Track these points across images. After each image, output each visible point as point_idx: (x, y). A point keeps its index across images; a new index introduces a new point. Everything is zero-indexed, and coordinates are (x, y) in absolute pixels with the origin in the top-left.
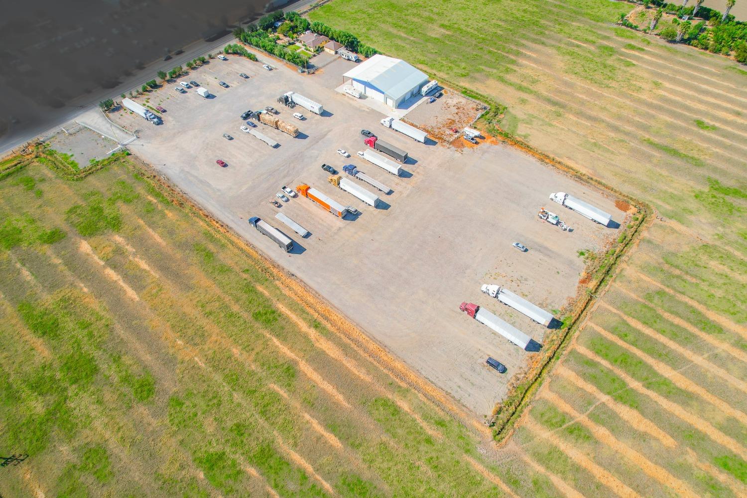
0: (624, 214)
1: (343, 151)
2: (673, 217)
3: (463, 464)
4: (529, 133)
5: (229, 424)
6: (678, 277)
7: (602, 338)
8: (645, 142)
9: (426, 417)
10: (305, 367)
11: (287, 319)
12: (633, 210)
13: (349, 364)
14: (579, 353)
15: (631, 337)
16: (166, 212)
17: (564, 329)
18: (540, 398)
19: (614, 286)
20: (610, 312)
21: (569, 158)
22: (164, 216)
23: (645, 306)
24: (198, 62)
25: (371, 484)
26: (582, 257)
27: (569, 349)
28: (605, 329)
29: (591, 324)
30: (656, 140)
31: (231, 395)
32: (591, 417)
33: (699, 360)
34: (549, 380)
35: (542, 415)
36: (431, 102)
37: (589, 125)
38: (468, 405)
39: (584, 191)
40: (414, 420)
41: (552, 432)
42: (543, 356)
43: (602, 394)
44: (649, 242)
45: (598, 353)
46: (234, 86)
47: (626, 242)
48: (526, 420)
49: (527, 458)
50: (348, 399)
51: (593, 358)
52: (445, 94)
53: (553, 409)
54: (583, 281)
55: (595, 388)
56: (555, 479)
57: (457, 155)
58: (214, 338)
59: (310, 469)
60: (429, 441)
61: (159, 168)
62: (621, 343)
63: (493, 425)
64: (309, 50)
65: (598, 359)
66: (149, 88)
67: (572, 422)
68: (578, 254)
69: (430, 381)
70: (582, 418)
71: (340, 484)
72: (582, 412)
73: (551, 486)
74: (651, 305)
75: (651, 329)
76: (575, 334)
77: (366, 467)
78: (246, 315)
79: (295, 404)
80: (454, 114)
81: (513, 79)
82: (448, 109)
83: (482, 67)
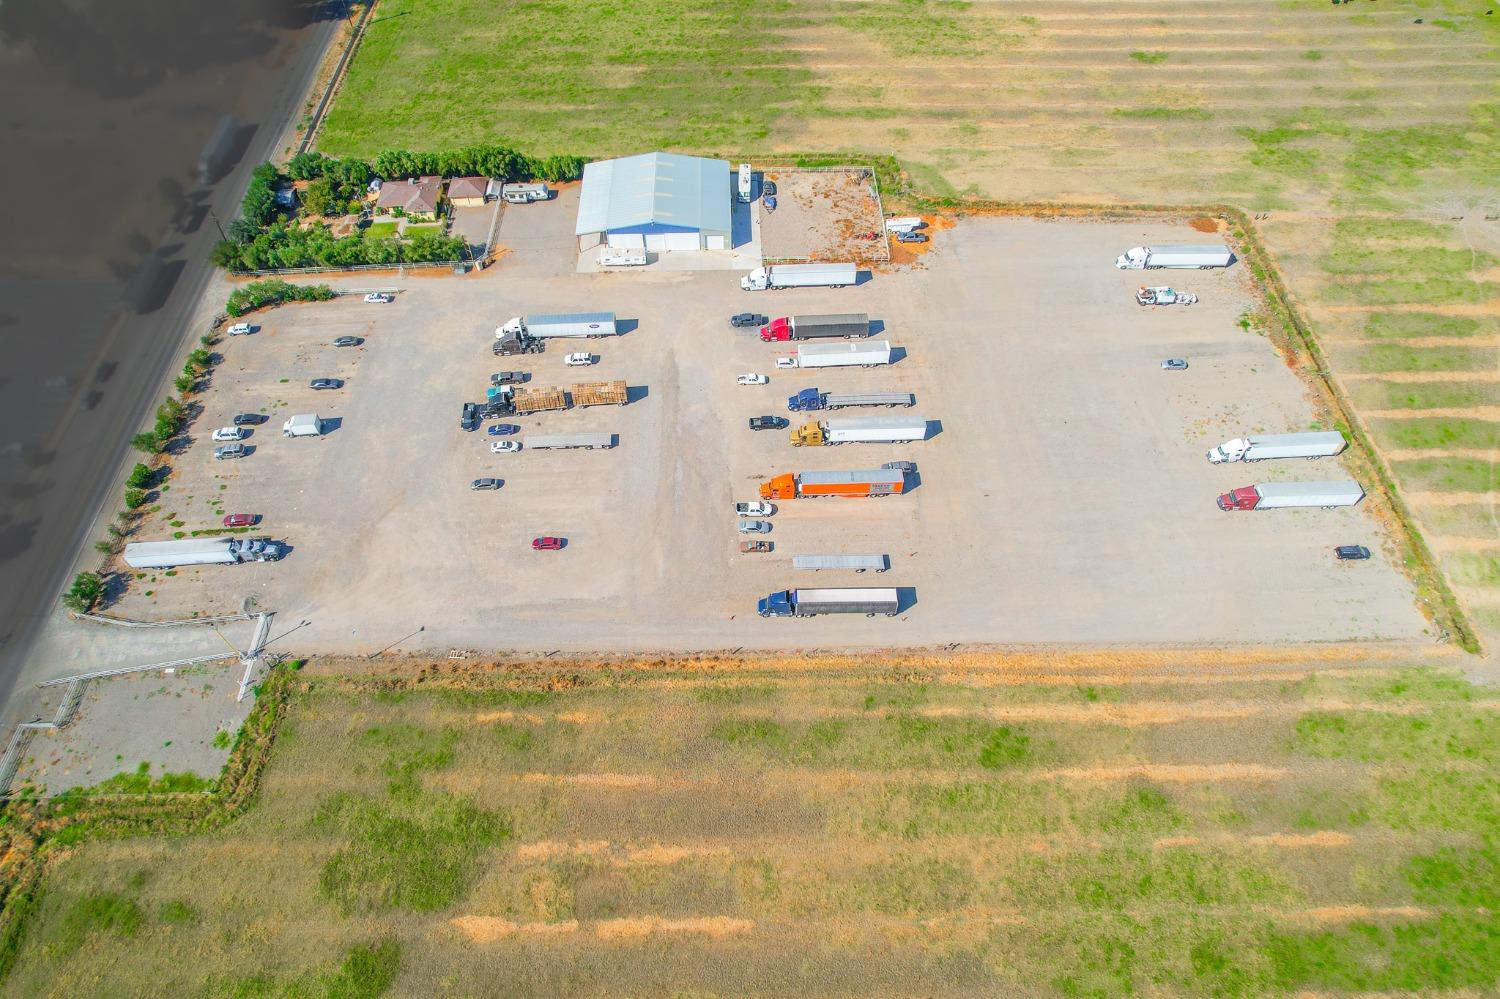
0: (1217, 235)
1: (752, 376)
2: (1267, 207)
3: (1484, 718)
4: (971, 181)
5: (1184, 964)
6: (1364, 284)
7: (1397, 423)
8: (1118, 116)
9: (1376, 696)
10: (1161, 773)
11: (1037, 724)
12: (1221, 224)
13: (1205, 711)
14: (1400, 462)
16: (565, 717)
17: (1352, 443)
18: (1441, 555)
19: (1325, 343)
20: (1362, 382)
21: (1065, 192)
22: (572, 731)
23: (1381, 347)
24: (196, 368)
25: (1444, 851)
26: (1249, 328)
27: (1387, 465)
28: (1386, 409)
29: (1366, 414)
30: (1125, 106)
31: (1128, 921)
35: (1467, 574)
36: (773, 207)
38: (1392, 635)
39: (1140, 232)
40: (1370, 714)
42: (1375, 497)
43: (1481, 495)
44: (1286, 257)
45: (1416, 446)
46: (352, 374)
47: (1268, 275)
48: (1465, 596)
50: (1269, 762)
52: (777, 182)
54: (1291, 362)
55: (1467, 494)
57: (923, 275)
58: (977, 861)
59: (1361, 910)
60: (1418, 724)
61: (416, 644)
62: (1419, 414)
63: (1448, 635)
64: (424, 221)
65: (1426, 454)
66: (142, 492)
68: (1242, 328)
71: (1415, 891)
72: (1494, 535)
74: (1385, 341)
75: (1421, 373)
76: (1370, 439)
77: (1408, 834)
78: (973, 776)
79: (1225, 837)
80: (832, 209)
81: (841, 103)
82: (812, 204)
83: (772, 106)
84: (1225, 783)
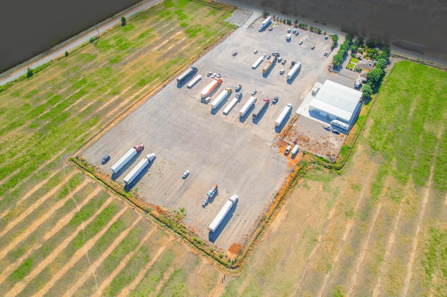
0: (227, 249)
2: (228, 291)
3: (63, 148)
4: (311, 189)
5: (97, 83)
6: (162, 276)
7: (115, 213)
9: (86, 135)
10: (117, 97)
11: (141, 89)
12: (232, 257)
13: (116, 110)
14: (108, 199)
15: (114, 230)
16: (200, 46)
17: (123, 193)
18: (85, 178)
19: (155, 227)
20: (134, 221)
21: (287, 216)
22: (198, 46)
23: (137, 245)
24: (316, 30)
25: (64, 121)
26: (180, 211)
27: (111, 194)
28: (121, 216)
29: (126, 208)
31: (108, 80)
32: (71, 200)
33: (92, 269)
34: (94, 183)
35: (77, 178)
36: (325, 129)
37: (345, 239)
38: (88, 149)
39: (248, 221)
40: (86, 132)
41: (67, 181)
42: (108, 181)
43: (81, 207)
44: (197, 263)
45: (106, 209)
47: (196, 243)
48: (76, 171)
49: (58, 171)
50: (100, 111)
51: (103, 205)
52: (339, 136)
53: (79, 183)
54: (158, 208)
55: (85, 204)
56: (46, 181)
57: (269, 144)
58: (133, 72)
59: (74, 104)
60: (76, 137)
61: (228, 38)
62: (111, 223)
63: (76, 158)
65: (102, 208)
66: (286, 22)
67: (70, 191)
68: (182, 208)
69: (103, 135)
70: (71, 196)
71: (67, 113)
72: (74, 196)
73: (44, 179)
74: (137, 249)
75: (118, 244)
76: (120, 199)
77: (71, 119)
78: (143, 78)
79: (101, 97)
80: (317, 141)
81: (389, 181)
82: (322, 138)
83: (394, 159)
84: (105, 103)
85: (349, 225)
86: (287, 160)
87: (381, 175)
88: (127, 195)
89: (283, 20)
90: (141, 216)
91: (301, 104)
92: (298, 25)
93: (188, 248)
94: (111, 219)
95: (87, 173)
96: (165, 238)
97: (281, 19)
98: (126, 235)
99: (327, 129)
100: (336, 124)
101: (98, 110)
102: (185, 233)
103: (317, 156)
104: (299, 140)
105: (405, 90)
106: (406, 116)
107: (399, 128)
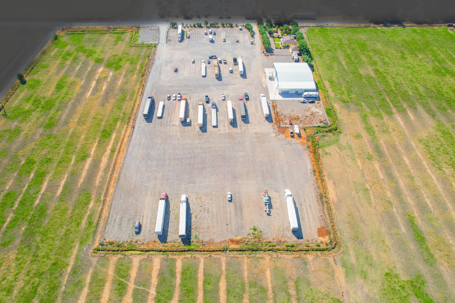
0: (316, 236)
1: (223, 96)
2: (346, 267)
3: (73, 244)
4: (332, 153)
5: (49, 156)
6: (288, 294)
7: (196, 271)
8: (408, 217)
9: (90, 217)
10: (89, 161)
11: (110, 141)
12: (326, 239)
13: (100, 173)
14: (175, 264)
15: (210, 287)
17: (187, 248)
18: (131, 259)
19: (245, 260)
20: (221, 266)
21: (334, 183)
22: (132, 76)
23: (243, 285)
24: (228, 25)
25: (45, 216)
26: (253, 231)
27: (174, 257)
28: (204, 269)
29: (202, 261)
30: (419, 222)
31: (62, 148)
32: (136, 291)
34: (146, 257)
35: (122, 265)
36: (302, 103)
37: (382, 177)
38: (107, 229)
39: (312, 205)
40: (86, 213)
41: (114, 274)
42: (160, 246)
43: (155, 289)
44: (305, 263)
45: (183, 273)
46: (227, 43)
47: (290, 249)
48: (114, 259)
49: (91, 271)
50: (83, 183)
51: (177, 272)
52: (316, 104)
53: (129, 268)
54: (232, 241)
55: (156, 283)
56: (86, 290)
57: (274, 135)
58: (85, 127)
59: (42, 192)
60: (78, 224)
61: (156, 58)
62: (200, 283)
63: (102, 246)
64: (282, 45)
65: (178, 276)
66: (196, 26)
67: (126, 282)
68: (253, 228)
69: (111, 206)
70: (131, 286)
71: (41, 205)
72: (136, 283)
73: (81, 289)
74: (247, 288)
75: (226, 297)
76: (188, 255)
77: (53, 209)
78: (102, 128)
79: (70, 169)
80: (305, 115)
81: (373, 121)
82: (306, 111)
83: (363, 104)
84: (82, 173)
85: (377, 166)
86: (296, 140)
87: (364, 118)
88: (192, 247)
89: (192, 25)
90: (223, 258)
91: (268, 91)
92: (209, 25)
93: (288, 256)
94: (196, 280)
95: (127, 253)
96: (262, 261)
97: (190, 25)
98: (225, 284)
99: (304, 102)
100: (308, 95)
101: (80, 184)
102: (275, 246)
103: (315, 127)
104: (292, 120)
105: (328, 50)
106: (344, 70)
107: (347, 79)
